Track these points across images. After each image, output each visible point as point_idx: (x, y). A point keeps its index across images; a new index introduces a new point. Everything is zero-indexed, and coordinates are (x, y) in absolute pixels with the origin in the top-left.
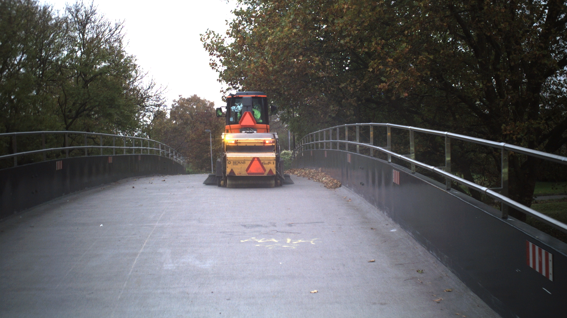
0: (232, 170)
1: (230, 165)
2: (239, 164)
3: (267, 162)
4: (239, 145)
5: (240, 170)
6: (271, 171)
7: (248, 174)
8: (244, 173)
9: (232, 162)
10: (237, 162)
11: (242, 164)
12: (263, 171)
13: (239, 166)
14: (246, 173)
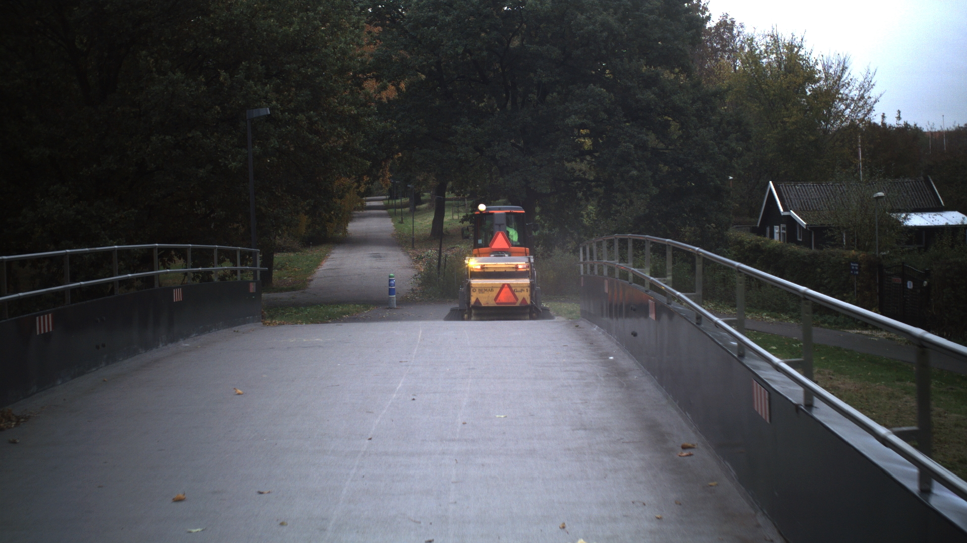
0: (477, 299)
1: (475, 293)
2: (486, 292)
3: (519, 289)
4: (486, 270)
5: (487, 300)
6: (524, 299)
7: (497, 303)
8: (492, 303)
9: (477, 290)
10: (483, 289)
11: (490, 293)
12: (515, 299)
13: (486, 295)
14: (494, 302)
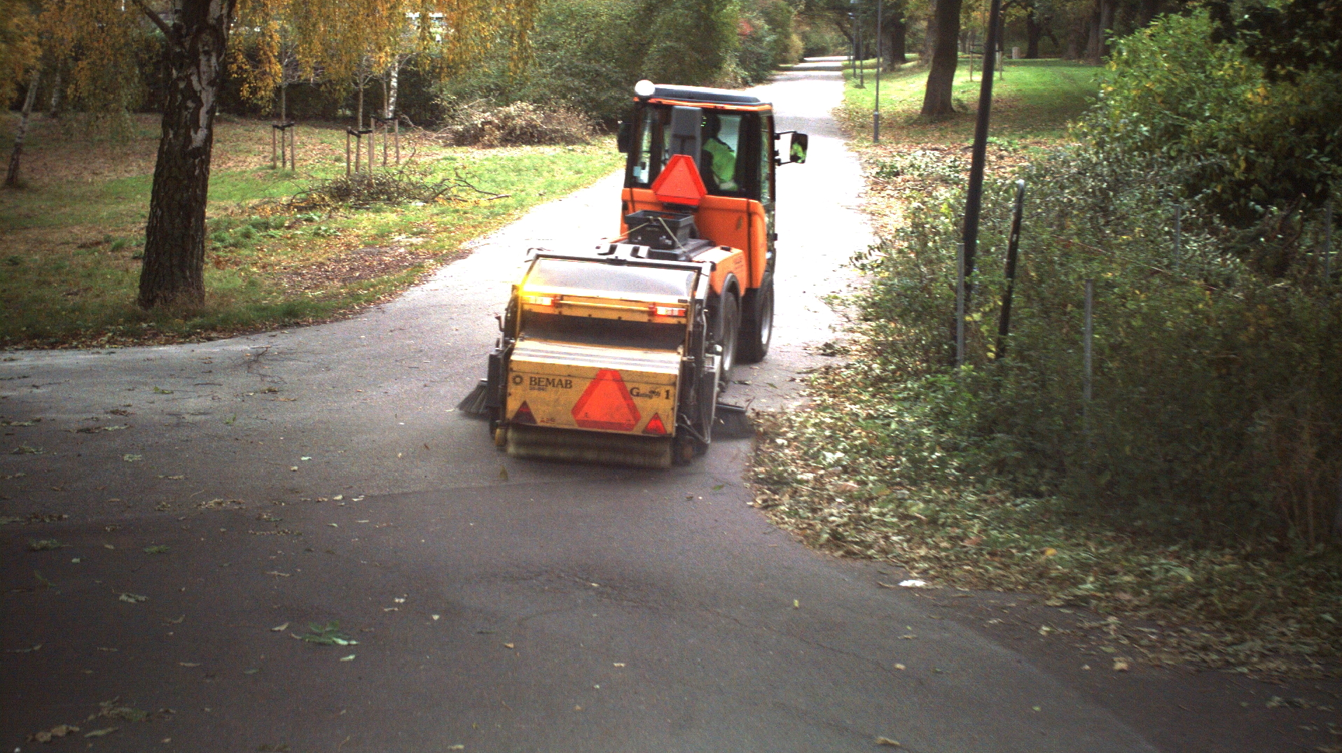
0: (524, 404)
1: (521, 388)
2: (550, 387)
3: (646, 391)
5: (552, 409)
7: (580, 423)
8: (566, 420)
9: (527, 381)
10: (546, 378)
11: (561, 390)
12: (631, 418)
13: (550, 394)
14: (571, 418)
